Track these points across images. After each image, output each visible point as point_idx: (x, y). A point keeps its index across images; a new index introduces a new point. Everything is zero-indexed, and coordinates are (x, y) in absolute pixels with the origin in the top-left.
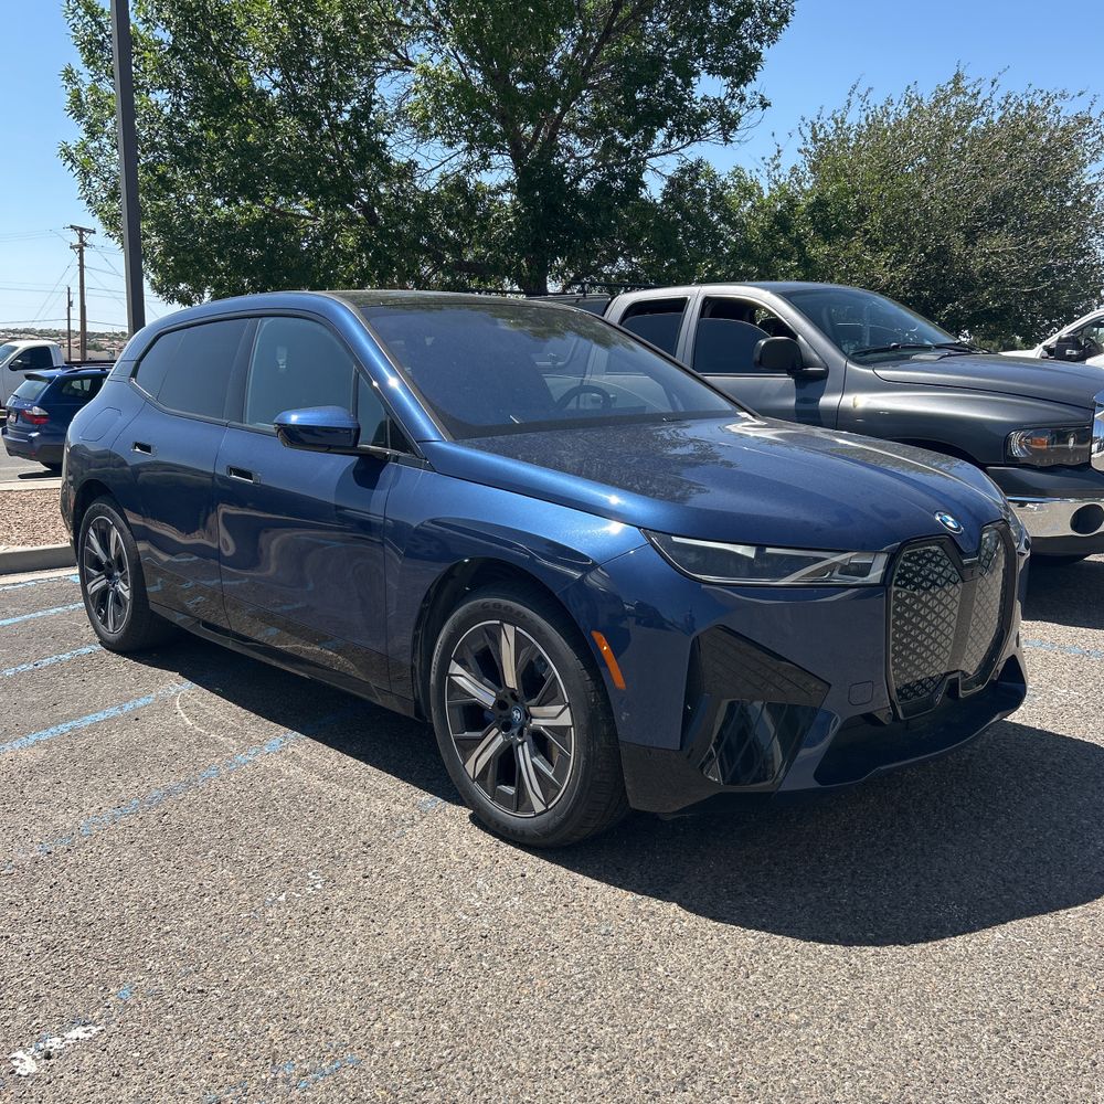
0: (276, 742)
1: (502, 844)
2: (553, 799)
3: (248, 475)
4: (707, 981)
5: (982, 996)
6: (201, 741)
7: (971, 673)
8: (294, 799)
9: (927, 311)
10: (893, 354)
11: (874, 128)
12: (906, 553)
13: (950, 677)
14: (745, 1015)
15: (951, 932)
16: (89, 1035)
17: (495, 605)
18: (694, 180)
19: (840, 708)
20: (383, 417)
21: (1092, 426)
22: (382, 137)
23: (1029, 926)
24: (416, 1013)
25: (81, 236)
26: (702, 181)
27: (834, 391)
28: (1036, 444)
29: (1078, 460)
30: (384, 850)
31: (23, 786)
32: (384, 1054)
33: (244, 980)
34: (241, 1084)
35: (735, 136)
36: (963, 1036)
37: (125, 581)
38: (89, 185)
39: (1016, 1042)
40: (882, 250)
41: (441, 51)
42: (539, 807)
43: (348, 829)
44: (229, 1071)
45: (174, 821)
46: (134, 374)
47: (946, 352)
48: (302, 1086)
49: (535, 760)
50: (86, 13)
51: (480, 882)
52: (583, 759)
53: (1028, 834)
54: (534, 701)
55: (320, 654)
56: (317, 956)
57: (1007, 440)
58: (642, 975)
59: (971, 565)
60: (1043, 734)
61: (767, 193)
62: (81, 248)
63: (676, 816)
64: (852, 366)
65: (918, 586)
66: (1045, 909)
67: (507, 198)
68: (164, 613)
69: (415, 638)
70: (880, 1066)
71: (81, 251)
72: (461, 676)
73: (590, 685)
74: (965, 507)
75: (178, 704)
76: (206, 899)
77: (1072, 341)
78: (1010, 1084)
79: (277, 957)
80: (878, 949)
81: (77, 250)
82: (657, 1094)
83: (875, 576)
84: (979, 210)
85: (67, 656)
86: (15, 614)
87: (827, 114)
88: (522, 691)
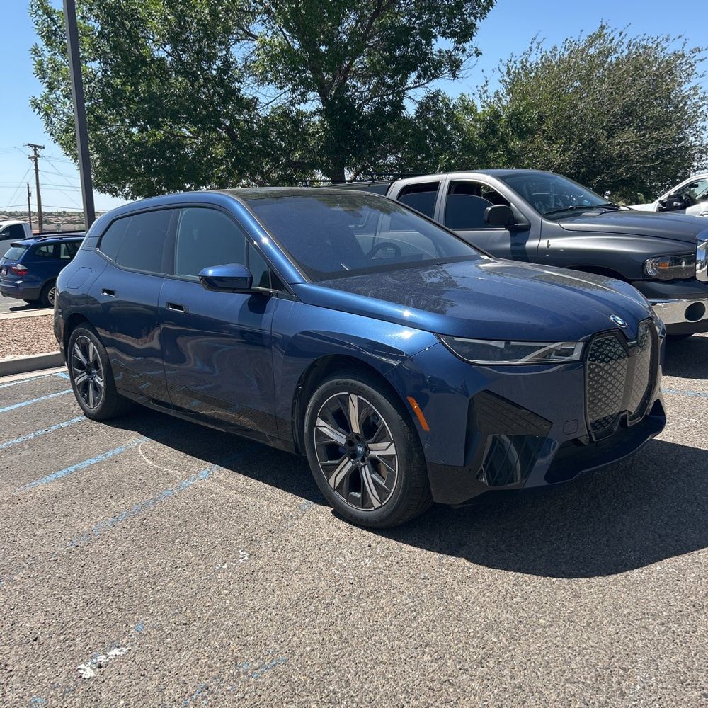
0: (205, 472)
2: (386, 499)
3: (180, 308)
4: (488, 603)
5: (652, 604)
6: (159, 473)
7: (633, 412)
8: (222, 506)
9: (584, 180)
10: (570, 213)
11: (546, 64)
12: (594, 341)
13: (622, 415)
14: (513, 622)
15: (630, 567)
16: (122, 653)
17: (344, 383)
18: (436, 104)
19: (558, 436)
21: (696, 254)
22: (237, 84)
23: (677, 561)
24: (317, 630)
25: (35, 150)
26: (441, 105)
27: (535, 238)
28: (662, 266)
29: (689, 275)
30: (283, 535)
31: (53, 506)
32: (301, 655)
33: (210, 616)
34: (219, 676)
35: (460, 74)
36: (643, 627)
37: (100, 376)
38: (51, 123)
39: (675, 629)
40: (554, 143)
41: (273, 28)
42: (377, 504)
43: (259, 523)
44: (210, 669)
45: (151, 524)
46: (98, 246)
47: (603, 210)
48: (255, 676)
49: (373, 476)
50: (44, 13)
51: (344, 551)
52: (404, 474)
53: (671, 507)
54: (371, 440)
55: (227, 416)
56: (252, 600)
57: (644, 265)
58: (449, 602)
59: (632, 346)
60: (675, 446)
61: (480, 110)
62: (36, 158)
63: (460, 506)
64: (546, 222)
65: (602, 361)
66: (686, 550)
67: (317, 119)
68: (127, 395)
69: (294, 404)
70: (596, 647)
71: (36, 160)
72: (324, 427)
73: (406, 429)
74: (627, 311)
75: (140, 451)
76: (179, 570)
77: (677, 197)
78: (673, 654)
79: (227, 601)
80: (588, 579)
81: (33, 160)
82: (467, 670)
83: (576, 356)
84: (614, 116)
85: (65, 424)
86: (27, 399)
88: (363, 435)
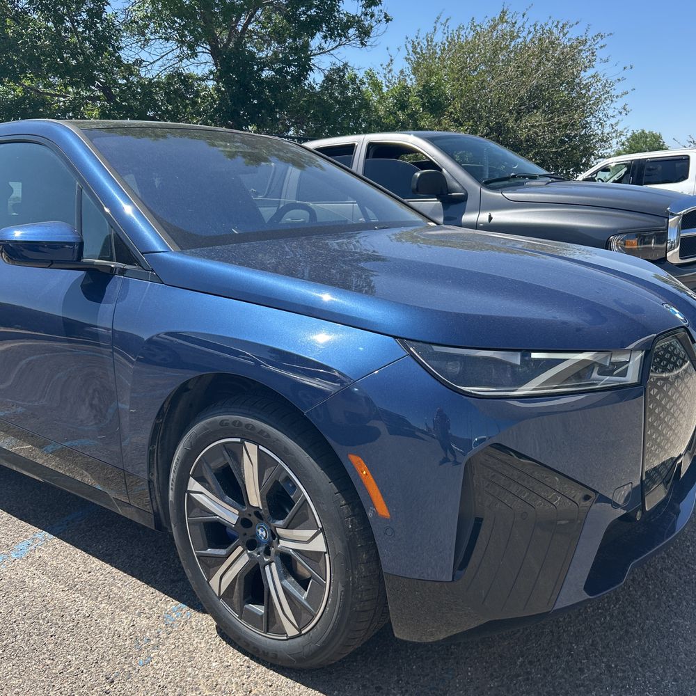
0: (24, 546)
1: (253, 664)
2: (308, 624)
8: (35, 619)
10: (513, 181)
17: (234, 423)
20: (107, 231)
27: (472, 210)
28: (629, 245)
29: (658, 256)
35: (369, 41)
42: (291, 631)
47: (548, 180)
49: (286, 582)
52: (341, 588)
54: (281, 522)
57: (608, 243)
61: (385, 90)
64: (486, 192)
67: (210, 83)
69: (151, 453)
72: (202, 493)
73: (346, 510)
83: (632, 376)
87: (422, 35)
88: (266, 509)
